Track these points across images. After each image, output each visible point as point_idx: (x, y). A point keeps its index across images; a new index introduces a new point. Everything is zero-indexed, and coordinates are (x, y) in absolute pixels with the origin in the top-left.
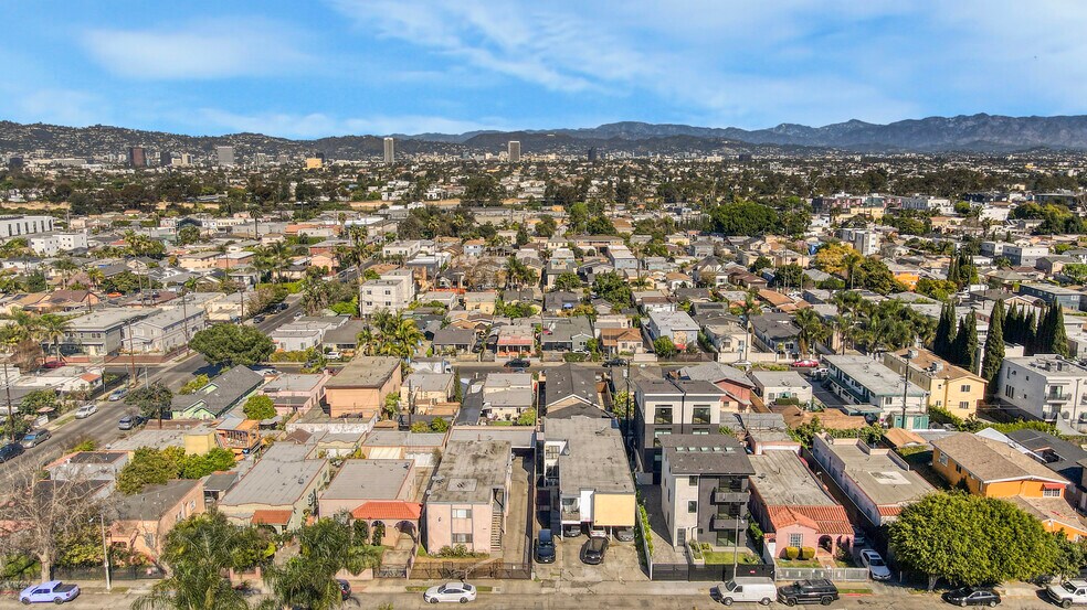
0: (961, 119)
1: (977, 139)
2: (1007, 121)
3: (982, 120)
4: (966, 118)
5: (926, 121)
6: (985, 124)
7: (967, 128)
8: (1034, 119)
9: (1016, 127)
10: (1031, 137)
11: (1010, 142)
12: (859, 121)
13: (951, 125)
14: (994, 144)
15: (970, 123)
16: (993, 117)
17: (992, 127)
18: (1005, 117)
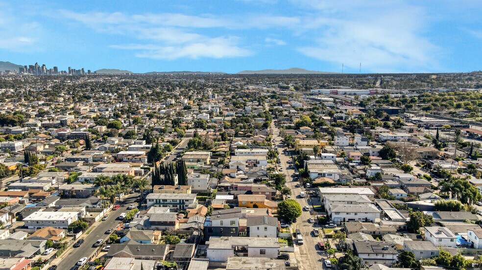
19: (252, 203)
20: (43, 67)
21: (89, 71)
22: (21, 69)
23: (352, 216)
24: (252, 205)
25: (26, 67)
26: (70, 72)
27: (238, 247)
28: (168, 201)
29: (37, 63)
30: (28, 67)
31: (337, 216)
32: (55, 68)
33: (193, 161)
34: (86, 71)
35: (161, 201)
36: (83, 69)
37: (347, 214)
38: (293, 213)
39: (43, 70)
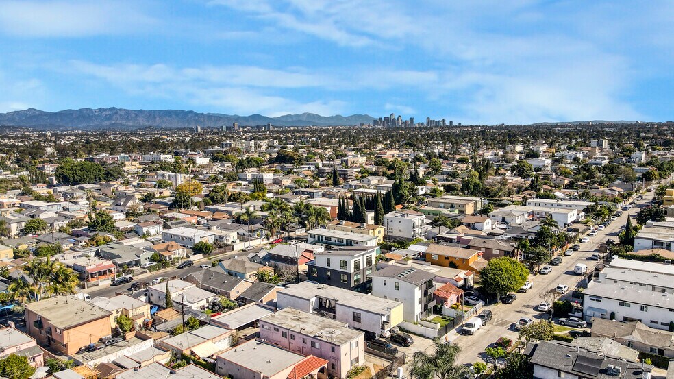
0: (101, 110)
1: (113, 122)
2: (128, 112)
3: (114, 111)
4: (105, 110)
5: (80, 111)
6: (116, 113)
7: (106, 115)
8: (141, 111)
9: (133, 116)
10: (142, 121)
11: (131, 124)
12: (35, 110)
13: (97, 114)
14: (124, 125)
15: (108, 113)
16: (120, 109)
17: (121, 115)
18: (127, 110)
19: (447, 258)
20: (398, 119)
21: (451, 122)
22: (376, 122)
23: (633, 312)
24: (447, 262)
25: (381, 119)
26: (428, 123)
27: (330, 303)
28: (333, 240)
29: (392, 114)
30: (383, 119)
31: (595, 304)
32: (412, 120)
33: (444, 207)
34: (448, 123)
35: (324, 238)
36: (444, 120)
37: (622, 304)
38: (493, 280)
39: (398, 123)
